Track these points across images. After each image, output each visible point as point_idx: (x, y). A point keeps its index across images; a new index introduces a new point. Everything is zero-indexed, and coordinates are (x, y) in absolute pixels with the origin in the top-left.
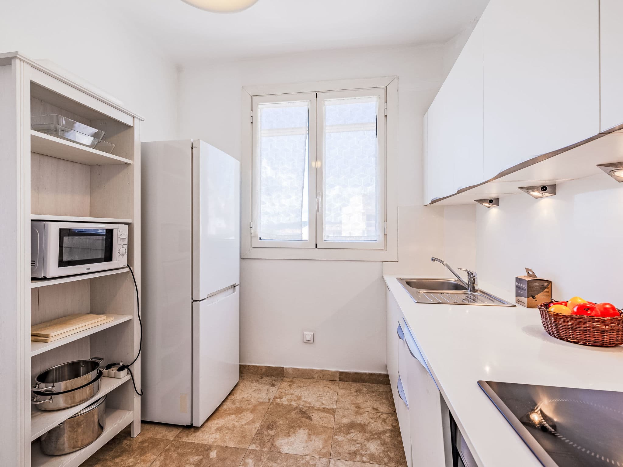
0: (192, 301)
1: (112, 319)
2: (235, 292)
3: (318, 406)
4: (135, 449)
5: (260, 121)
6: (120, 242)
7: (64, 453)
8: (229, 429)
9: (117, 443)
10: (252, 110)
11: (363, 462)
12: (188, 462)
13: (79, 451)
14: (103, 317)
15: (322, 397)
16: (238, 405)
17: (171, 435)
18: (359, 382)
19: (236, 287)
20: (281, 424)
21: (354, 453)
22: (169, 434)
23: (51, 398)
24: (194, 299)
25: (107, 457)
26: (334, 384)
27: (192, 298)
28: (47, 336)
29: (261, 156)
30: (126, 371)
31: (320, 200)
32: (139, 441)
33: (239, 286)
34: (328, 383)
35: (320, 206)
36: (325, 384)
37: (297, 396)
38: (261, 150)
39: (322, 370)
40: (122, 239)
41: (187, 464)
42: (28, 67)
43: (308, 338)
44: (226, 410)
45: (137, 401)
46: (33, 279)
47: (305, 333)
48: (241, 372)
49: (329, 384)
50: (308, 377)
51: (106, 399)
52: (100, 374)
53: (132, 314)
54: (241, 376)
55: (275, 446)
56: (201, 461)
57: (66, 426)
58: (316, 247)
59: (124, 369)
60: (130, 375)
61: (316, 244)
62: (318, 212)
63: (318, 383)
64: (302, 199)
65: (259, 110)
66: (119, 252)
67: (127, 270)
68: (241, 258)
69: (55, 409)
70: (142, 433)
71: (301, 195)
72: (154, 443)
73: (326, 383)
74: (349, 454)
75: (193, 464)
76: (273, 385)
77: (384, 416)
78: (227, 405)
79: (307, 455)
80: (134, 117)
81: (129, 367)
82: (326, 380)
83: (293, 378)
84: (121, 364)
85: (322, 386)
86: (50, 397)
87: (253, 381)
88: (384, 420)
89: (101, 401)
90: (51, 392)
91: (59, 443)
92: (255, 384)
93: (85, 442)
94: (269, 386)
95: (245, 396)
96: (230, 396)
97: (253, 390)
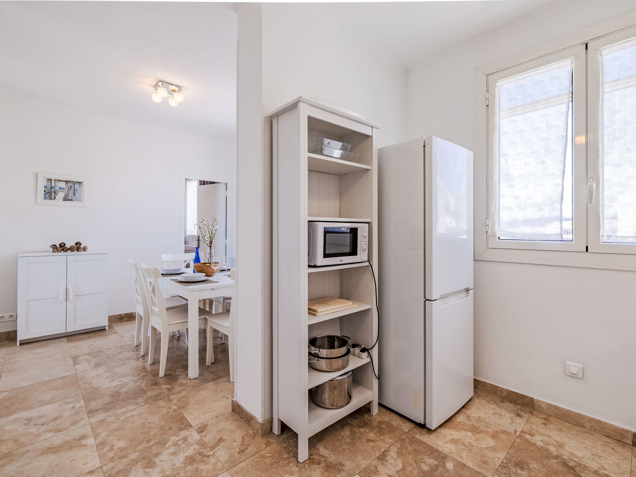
0: (425, 300)
1: (356, 305)
2: (469, 297)
3: (596, 469)
4: (374, 426)
5: (498, 101)
6: (363, 239)
7: (326, 407)
8: (466, 446)
9: (360, 414)
10: (487, 91)
12: (423, 461)
13: (335, 410)
14: (350, 303)
15: (602, 458)
16: (473, 422)
17: (406, 427)
19: (469, 291)
20: (535, 468)
22: (403, 425)
23: (318, 361)
24: (426, 298)
25: (354, 424)
27: (425, 297)
28: (315, 311)
29: (499, 142)
30: (366, 353)
31: (594, 187)
32: (377, 420)
33: (473, 290)
34: (611, 442)
35: (594, 194)
36: (605, 442)
37: (558, 442)
38: (499, 135)
39: (600, 421)
40: (364, 236)
41: (422, 462)
42: (306, 105)
43: (574, 371)
44: (460, 423)
45: (375, 383)
46: (310, 266)
47: (567, 362)
48: (475, 387)
50: (574, 423)
51: (353, 373)
52: (348, 352)
53: (372, 304)
54: (475, 392)
56: (437, 466)
57: (327, 386)
58: (587, 251)
59: (365, 352)
60: (370, 358)
61: (587, 247)
62: (591, 202)
63: (591, 436)
64: (563, 188)
65: (497, 89)
66: (362, 248)
67: (367, 264)
68: (475, 260)
69: (320, 370)
70: (379, 414)
71: (561, 183)
72: (391, 429)
73: (607, 441)
75: (429, 466)
76: (518, 415)
78: (461, 418)
80: (372, 127)
81: (369, 351)
82: (607, 436)
83: (549, 416)
84: (363, 346)
85: (600, 443)
86: (317, 359)
87: (491, 402)
89: (350, 374)
90: (318, 355)
91: (323, 397)
92: (494, 406)
93: (340, 404)
94: (514, 415)
95: (482, 416)
96: (463, 410)
97: (492, 412)
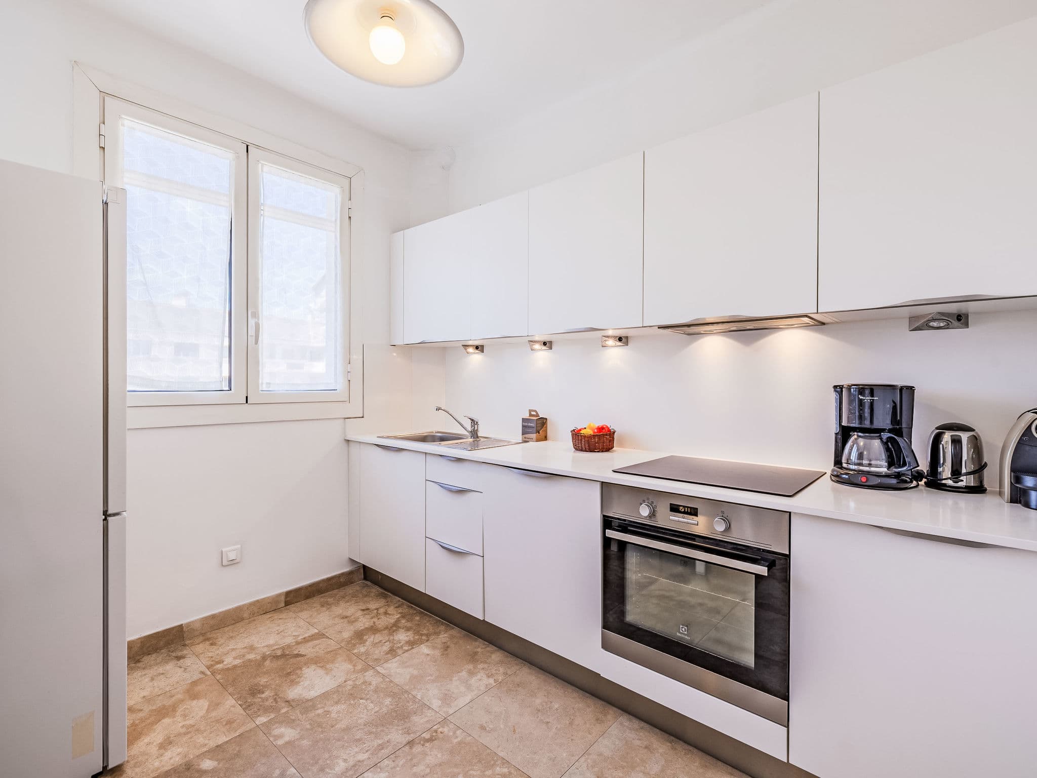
3: (294, 641)
8: (186, 733)
11: (407, 651)
15: (286, 631)
16: (148, 708)
18: (314, 596)
20: (267, 681)
21: (390, 650)
26: (281, 612)
34: (272, 615)
36: (269, 618)
37: (245, 648)
39: (258, 601)
43: (232, 556)
44: (134, 725)
47: (225, 550)
49: (276, 616)
50: (233, 622)
55: (293, 700)
58: (247, 402)
61: (247, 397)
63: (257, 622)
74: (387, 654)
76: (179, 658)
77: (382, 611)
79: (345, 682)
82: (265, 613)
83: (208, 634)
88: (386, 613)
94: (174, 662)
95: (145, 693)
97: (147, 680)
